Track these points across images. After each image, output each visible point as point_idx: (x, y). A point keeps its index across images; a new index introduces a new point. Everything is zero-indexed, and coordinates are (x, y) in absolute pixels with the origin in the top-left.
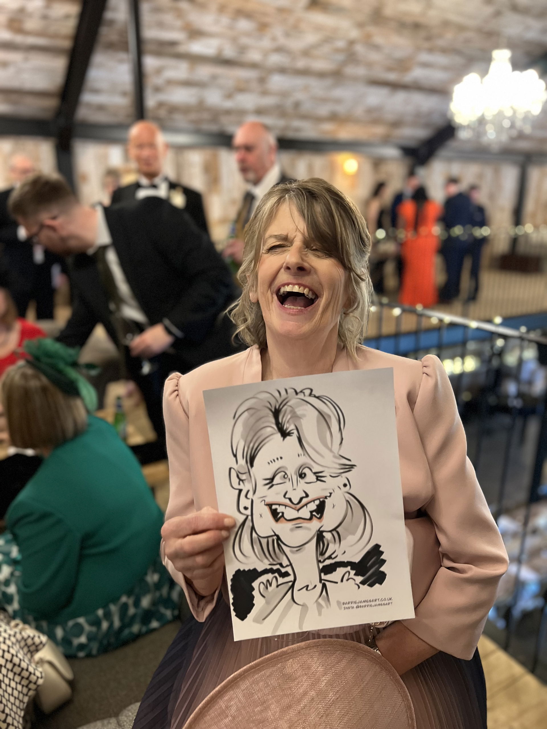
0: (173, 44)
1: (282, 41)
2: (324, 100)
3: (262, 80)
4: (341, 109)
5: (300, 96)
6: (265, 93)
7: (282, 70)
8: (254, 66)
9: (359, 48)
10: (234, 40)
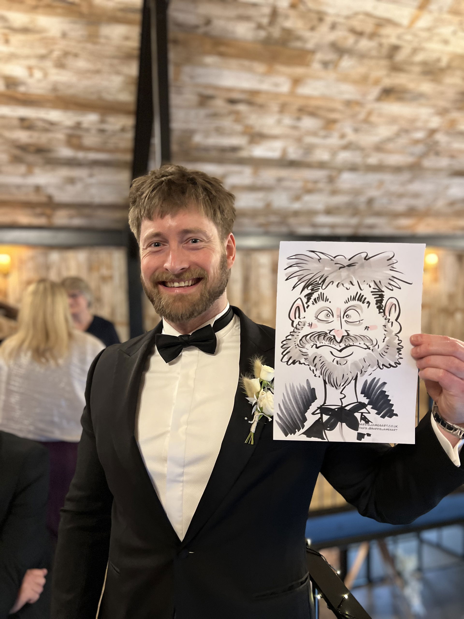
0: (235, 149)
1: (351, 136)
2: (401, 196)
3: (331, 180)
4: (420, 203)
5: (373, 193)
6: (334, 192)
7: (353, 168)
8: (321, 165)
9: (440, 137)
10: (299, 140)
